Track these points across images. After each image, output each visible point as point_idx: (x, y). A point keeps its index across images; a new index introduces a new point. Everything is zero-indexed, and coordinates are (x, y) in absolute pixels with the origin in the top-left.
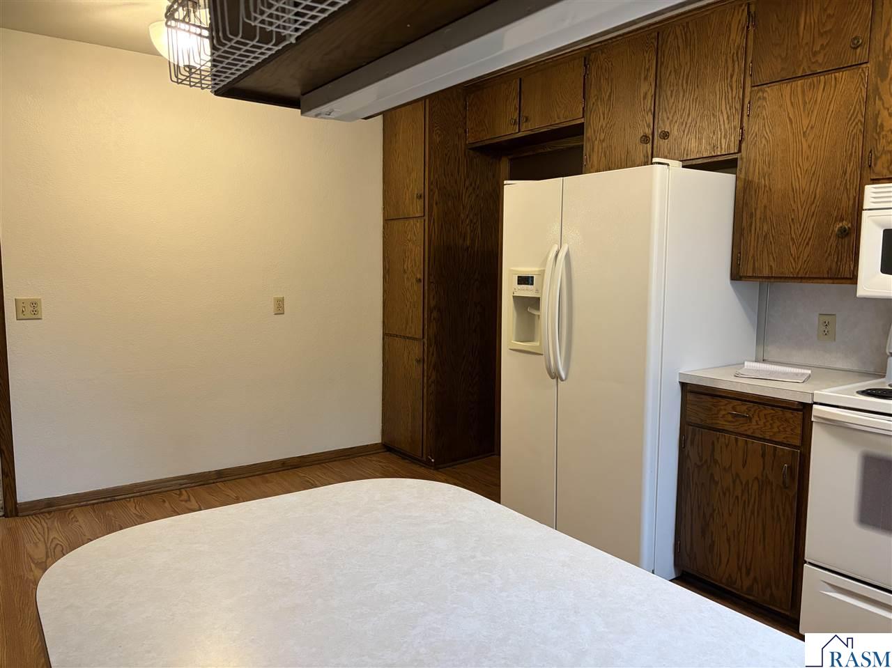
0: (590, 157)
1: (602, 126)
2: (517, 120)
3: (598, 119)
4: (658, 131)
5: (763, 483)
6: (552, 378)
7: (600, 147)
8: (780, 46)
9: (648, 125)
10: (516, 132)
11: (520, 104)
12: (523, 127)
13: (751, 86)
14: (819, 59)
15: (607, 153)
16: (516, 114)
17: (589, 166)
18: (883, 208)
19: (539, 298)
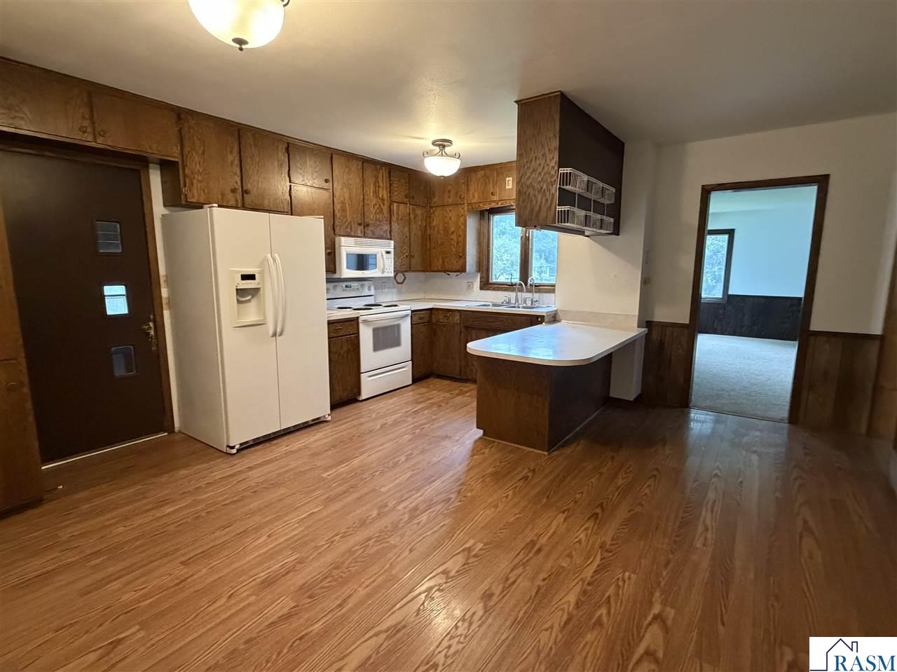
0: (190, 190)
1: (199, 171)
2: (89, 130)
3: (195, 165)
4: (244, 189)
5: (348, 351)
6: (272, 336)
7: (199, 185)
8: (301, 169)
9: (236, 182)
10: (88, 140)
11: (92, 115)
12: (100, 140)
13: (290, 182)
14: (315, 181)
15: (206, 191)
16: (86, 123)
17: (189, 196)
18: (349, 246)
19: (259, 288)
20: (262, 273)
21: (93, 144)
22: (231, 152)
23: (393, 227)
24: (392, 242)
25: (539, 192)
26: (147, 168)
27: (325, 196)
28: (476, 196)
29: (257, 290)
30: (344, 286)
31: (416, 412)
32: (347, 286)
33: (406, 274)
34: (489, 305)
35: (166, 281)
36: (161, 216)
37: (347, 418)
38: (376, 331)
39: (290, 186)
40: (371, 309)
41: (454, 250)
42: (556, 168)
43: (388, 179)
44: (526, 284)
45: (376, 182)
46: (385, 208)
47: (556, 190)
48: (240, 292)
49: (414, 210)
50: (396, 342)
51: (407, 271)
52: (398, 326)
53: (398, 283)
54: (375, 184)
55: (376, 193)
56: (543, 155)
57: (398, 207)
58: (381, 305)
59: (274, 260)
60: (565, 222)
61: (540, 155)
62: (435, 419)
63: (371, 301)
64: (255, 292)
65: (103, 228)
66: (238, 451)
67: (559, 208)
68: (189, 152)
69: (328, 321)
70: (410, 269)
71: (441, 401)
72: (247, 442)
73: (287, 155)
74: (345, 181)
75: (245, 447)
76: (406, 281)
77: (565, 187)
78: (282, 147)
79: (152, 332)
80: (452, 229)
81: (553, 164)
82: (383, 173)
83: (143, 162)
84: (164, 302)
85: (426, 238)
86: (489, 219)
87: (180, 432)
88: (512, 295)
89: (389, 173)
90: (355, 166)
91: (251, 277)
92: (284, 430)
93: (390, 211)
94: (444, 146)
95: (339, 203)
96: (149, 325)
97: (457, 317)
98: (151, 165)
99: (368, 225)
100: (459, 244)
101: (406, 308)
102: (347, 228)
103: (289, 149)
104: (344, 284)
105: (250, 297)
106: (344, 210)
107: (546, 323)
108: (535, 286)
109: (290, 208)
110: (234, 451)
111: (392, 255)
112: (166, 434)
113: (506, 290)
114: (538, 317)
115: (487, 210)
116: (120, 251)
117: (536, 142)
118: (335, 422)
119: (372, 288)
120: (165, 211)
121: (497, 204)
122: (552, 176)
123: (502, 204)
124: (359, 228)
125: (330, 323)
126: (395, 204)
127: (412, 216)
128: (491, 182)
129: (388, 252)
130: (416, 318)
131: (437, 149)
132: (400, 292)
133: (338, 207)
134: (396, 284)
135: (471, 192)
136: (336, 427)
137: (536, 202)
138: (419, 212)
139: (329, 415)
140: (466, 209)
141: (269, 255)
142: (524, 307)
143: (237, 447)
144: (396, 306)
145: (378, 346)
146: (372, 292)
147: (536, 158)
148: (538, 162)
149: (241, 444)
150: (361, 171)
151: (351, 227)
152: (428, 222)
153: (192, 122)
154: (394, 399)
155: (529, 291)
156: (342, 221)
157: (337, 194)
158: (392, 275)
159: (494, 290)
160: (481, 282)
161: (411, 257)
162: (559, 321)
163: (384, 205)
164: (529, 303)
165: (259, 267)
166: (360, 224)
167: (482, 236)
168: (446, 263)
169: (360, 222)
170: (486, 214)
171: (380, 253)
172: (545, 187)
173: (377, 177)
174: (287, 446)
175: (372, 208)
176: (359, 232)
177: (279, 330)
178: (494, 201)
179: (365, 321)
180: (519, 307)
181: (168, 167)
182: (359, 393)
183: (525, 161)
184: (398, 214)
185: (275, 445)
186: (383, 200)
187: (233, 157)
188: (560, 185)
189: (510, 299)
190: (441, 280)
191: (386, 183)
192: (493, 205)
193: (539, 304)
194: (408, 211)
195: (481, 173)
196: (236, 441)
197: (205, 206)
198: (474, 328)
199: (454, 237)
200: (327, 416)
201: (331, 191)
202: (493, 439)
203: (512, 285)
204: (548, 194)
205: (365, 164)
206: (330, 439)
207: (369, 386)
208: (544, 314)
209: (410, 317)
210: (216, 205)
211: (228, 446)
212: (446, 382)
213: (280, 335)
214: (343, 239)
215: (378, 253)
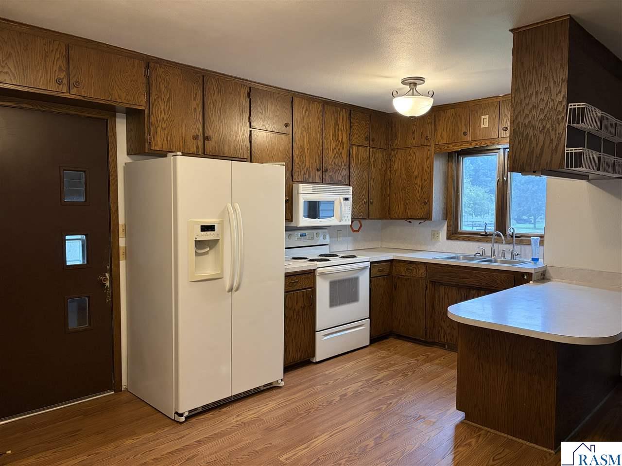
0: (154, 138)
1: (163, 118)
2: (65, 81)
3: (160, 114)
4: (206, 135)
5: (303, 308)
6: (229, 292)
7: (162, 132)
8: (262, 114)
9: (199, 130)
10: (63, 91)
11: (68, 68)
12: (74, 91)
13: (250, 127)
14: (275, 126)
15: (169, 138)
16: (62, 75)
17: (153, 144)
18: (306, 193)
19: (219, 240)
20: (221, 223)
21: (67, 95)
22: (195, 99)
23: (352, 172)
24: (351, 188)
25: (541, 132)
26: (115, 116)
27: (285, 141)
28: (445, 137)
29: (216, 242)
30: (299, 234)
31: (379, 381)
32: (301, 235)
33: (363, 222)
34: (458, 258)
35: (125, 230)
36: (124, 164)
37: (301, 384)
38: (333, 284)
39: (251, 131)
40: (328, 260)
41: (418, 195)
42: (564, 103)
43: (348, 121)
44: (505, 235)
45: (336, 124)
46: (344, 152)
47: (564, 129)
48: (199, 244)
49: (374, 153)
50: (353, 297)
51: (365, 219)
52: (356, 279)
53: (354, 231)
54: (335, 128)
55: (336, 136)
56: (546, 89)
57: (358, 151)
58: (337, 256)
59: (235, 210)
60: (576, 167)
61: (542, 89)
62: (403, 393)
63: (325, 250)
64: (213, 244)
65: (69, 176)
66: (187, 418)
67: (568, 150)
68: (155, 100)
69: (285, 273)
70: (368, 217)
71: (406, 369)
72: (196, 409)
73: (248, 99)
74: (304, 124)
75: (195, 414)
76: (362, 228)
77: (576, 125)
78: (244, 92)
79: (108, 284)
80: (416, 173)
81: (560, 98)
82: (343, 115)
83: (111, 111)
84: (121, 251)
85: (386, 183)
86: (458, 162)
87: (127, 390)
88: (487, 247)
89: (350, 115)
90: (315, 108)
91: (211, 228)
92: (235, 396)
93: (350, 155)
94: (415, 84)
95: (298, 148)
96: (105, 276)
97: (422, 271)
98: (118, 114)
99: (326, 171)
100: (424, 190)
101: (364, 259)
102: (305, 174)
103: (251, 93)
104: (299, 233)
105: (208, 249)
106: (302, 155)
107: (533, 282)
108: (516, 237)
109: (249, 154)
110: (182, 419)
111: (350, 202)
112: (113, 392)
113: (478, 240)
114: (523, 274)
115: (456, 152)
116: (82, 199)
117: (537, 74)
118: (289, 389)
119: (328, 236)
120: (128, 160)
121: (471, 144)
122: (559, 113)
123: (476, 144)
124: (317, 173)
125: (287, 276)
126: (355, 147)
127: (372, 160)
128: (463, 121)
129: (346, 199)
130: (375, 270)
131: (407, 88)
132: (355, 240)
133: (297, 152)
134: (352, 231)
135: (439, 132)
136: (290, 395)
137: (537, 144)
138: (379, 155)
139: (282, 380)
140: (433, 151)
141: (230, 205)
142: (503, 262)
143: (186, 414)
144: (354, 257)
145: (335, 301)
146: (327, 241)
147: (537, 93)
148: (540, 97)
149: (190, 412)
150: (321, 113)
151: (309, 173)
152: (388, 166)
153: (160, 71)
154: (352, 363)
155: (508, 243)
156: (300, 166)
157: (296, 138)
158: (350, 223)
159: (464, 240)
160: (448, 230)
161: (369, 203)
162: (549, 280)
163: (343, 149)
164: (508, 257)
165: (219, 218)
166: (318, 170)
167: (450, 180)
168: (408, 210)
169: (318, 167)
170: (454, 156)
171: (338, 200)
172: (548, 126)
173: (337, 120)
174: (238, 416)
175: (331, 153)
176: (317, 178)
177: (235, 285)
178: (467, 142)
179: (322, 274)
180: (496, 261)
181: (135, 116)
182: (313, 354)
183: (522, 96)
184: (357, 158)
185: (225, 413)
186: (342, 143)
187: (196, 104)
188: (569, 122)
189: (484, 252)
190: (400, 228)
191: (346, 125)
192: (466, 146)
193: (521, 258)
194: (368, 153)
195: (451, 112)
196: (185, 408)
197: (169, 154)
198: (442, 284)
199: (417, 181)
200: (280, 381)
201: (291, 135)
202: (479, 426)
203: (486, 235)
204: (552, 134)
205: (325, 106)
206: (284, 410)
207: (324, 346)
208: (533, 272)
209: (369, 270)
210: (180, 154)
211: (176, 413)
212: (409, 345)
213: (237, 290)
214: (301, 185)
215: (336, 199)
